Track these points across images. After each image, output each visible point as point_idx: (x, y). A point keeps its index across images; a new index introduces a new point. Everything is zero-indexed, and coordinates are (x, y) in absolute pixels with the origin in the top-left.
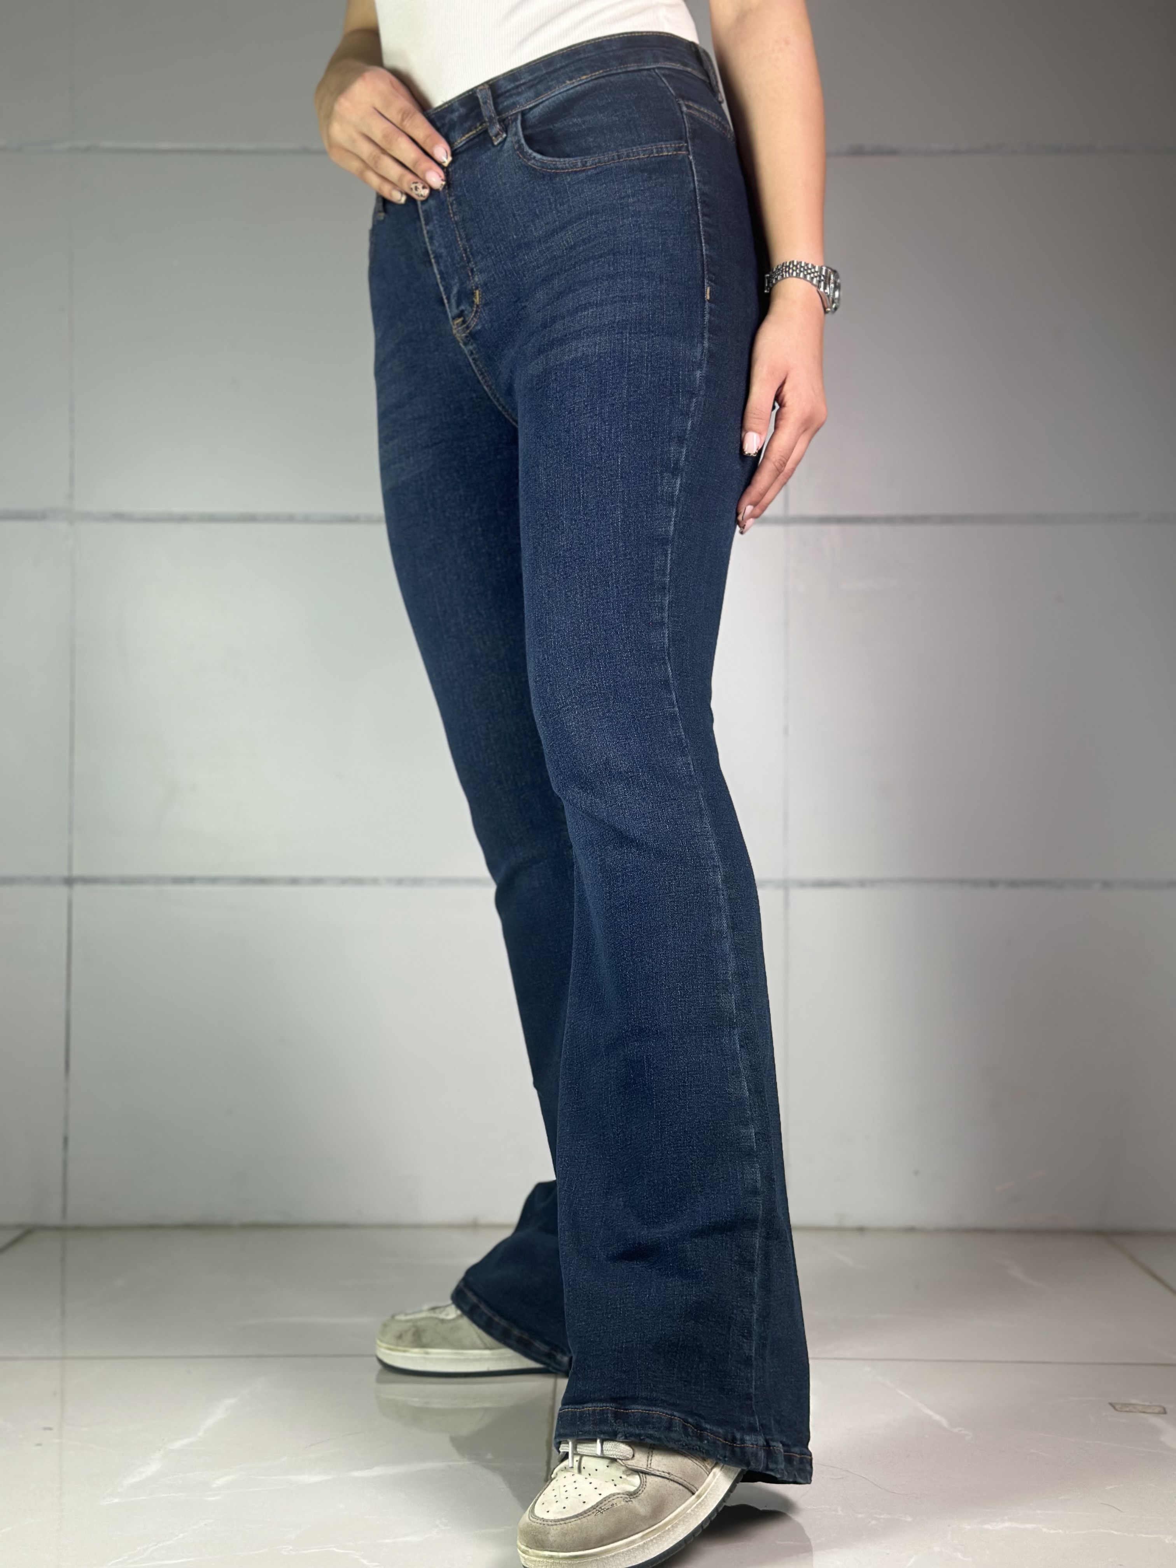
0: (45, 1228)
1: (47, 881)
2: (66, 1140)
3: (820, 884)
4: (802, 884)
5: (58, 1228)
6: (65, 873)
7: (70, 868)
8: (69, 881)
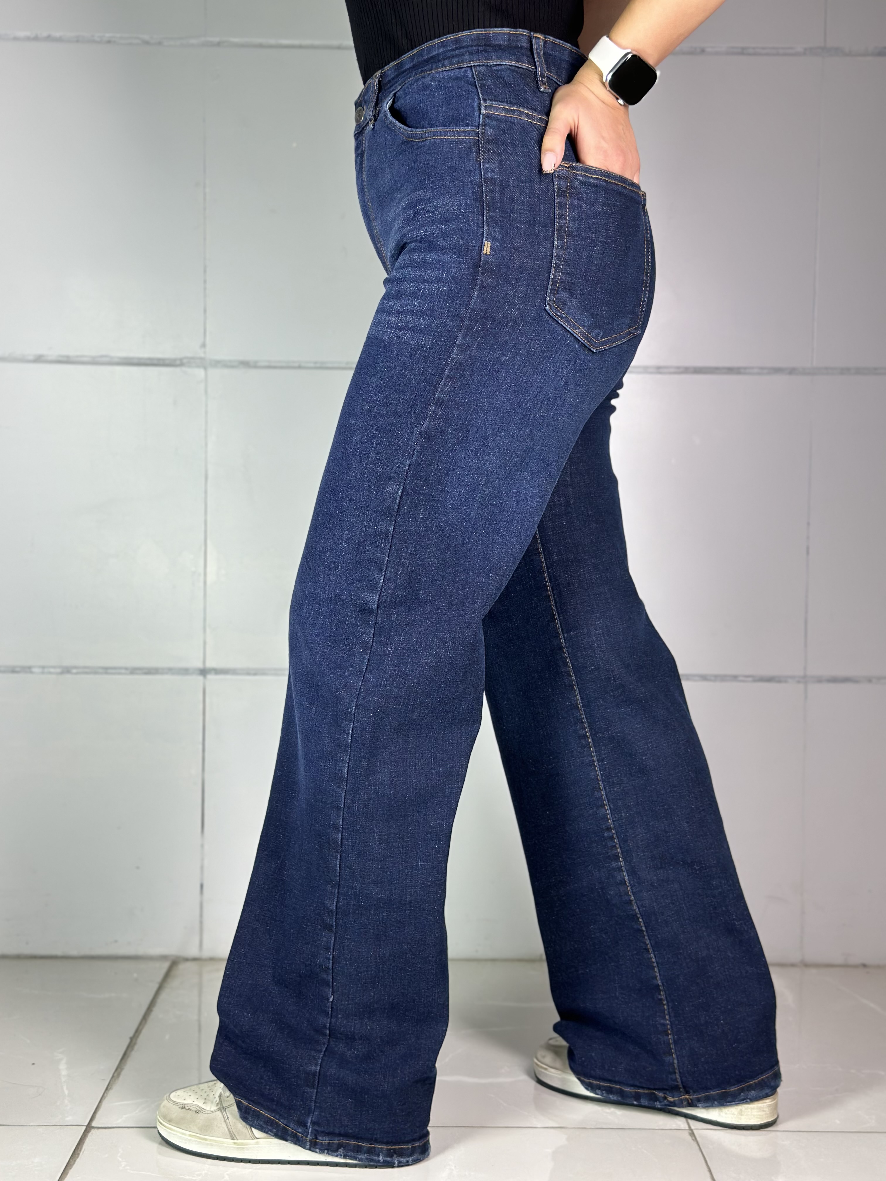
0: (187, 960)
1: (185, 671)
2: (202, 886)
3: (834, 680)
4: (819, 680)
5: (195, 959)
6: (200, 665)
7: (204, 662)
8: (204, 672)
